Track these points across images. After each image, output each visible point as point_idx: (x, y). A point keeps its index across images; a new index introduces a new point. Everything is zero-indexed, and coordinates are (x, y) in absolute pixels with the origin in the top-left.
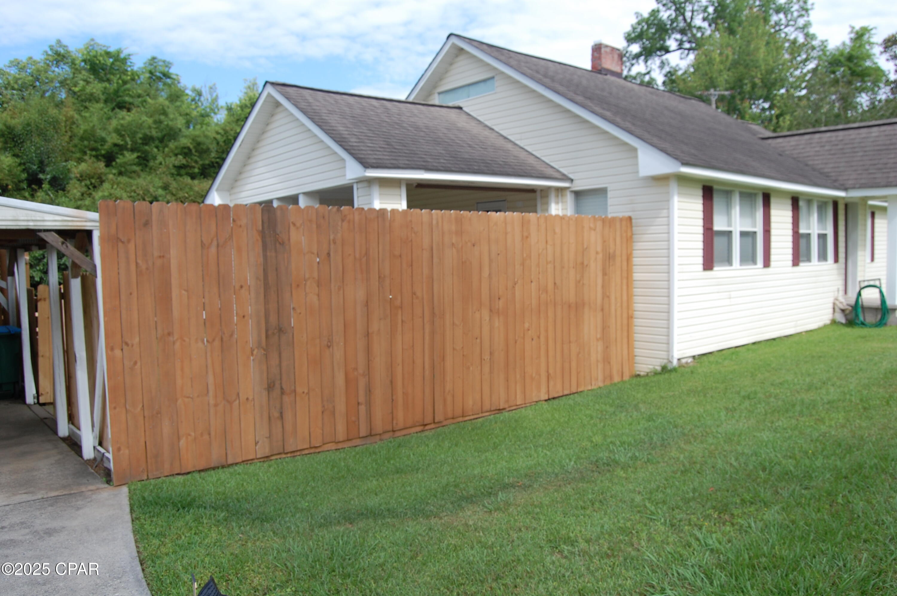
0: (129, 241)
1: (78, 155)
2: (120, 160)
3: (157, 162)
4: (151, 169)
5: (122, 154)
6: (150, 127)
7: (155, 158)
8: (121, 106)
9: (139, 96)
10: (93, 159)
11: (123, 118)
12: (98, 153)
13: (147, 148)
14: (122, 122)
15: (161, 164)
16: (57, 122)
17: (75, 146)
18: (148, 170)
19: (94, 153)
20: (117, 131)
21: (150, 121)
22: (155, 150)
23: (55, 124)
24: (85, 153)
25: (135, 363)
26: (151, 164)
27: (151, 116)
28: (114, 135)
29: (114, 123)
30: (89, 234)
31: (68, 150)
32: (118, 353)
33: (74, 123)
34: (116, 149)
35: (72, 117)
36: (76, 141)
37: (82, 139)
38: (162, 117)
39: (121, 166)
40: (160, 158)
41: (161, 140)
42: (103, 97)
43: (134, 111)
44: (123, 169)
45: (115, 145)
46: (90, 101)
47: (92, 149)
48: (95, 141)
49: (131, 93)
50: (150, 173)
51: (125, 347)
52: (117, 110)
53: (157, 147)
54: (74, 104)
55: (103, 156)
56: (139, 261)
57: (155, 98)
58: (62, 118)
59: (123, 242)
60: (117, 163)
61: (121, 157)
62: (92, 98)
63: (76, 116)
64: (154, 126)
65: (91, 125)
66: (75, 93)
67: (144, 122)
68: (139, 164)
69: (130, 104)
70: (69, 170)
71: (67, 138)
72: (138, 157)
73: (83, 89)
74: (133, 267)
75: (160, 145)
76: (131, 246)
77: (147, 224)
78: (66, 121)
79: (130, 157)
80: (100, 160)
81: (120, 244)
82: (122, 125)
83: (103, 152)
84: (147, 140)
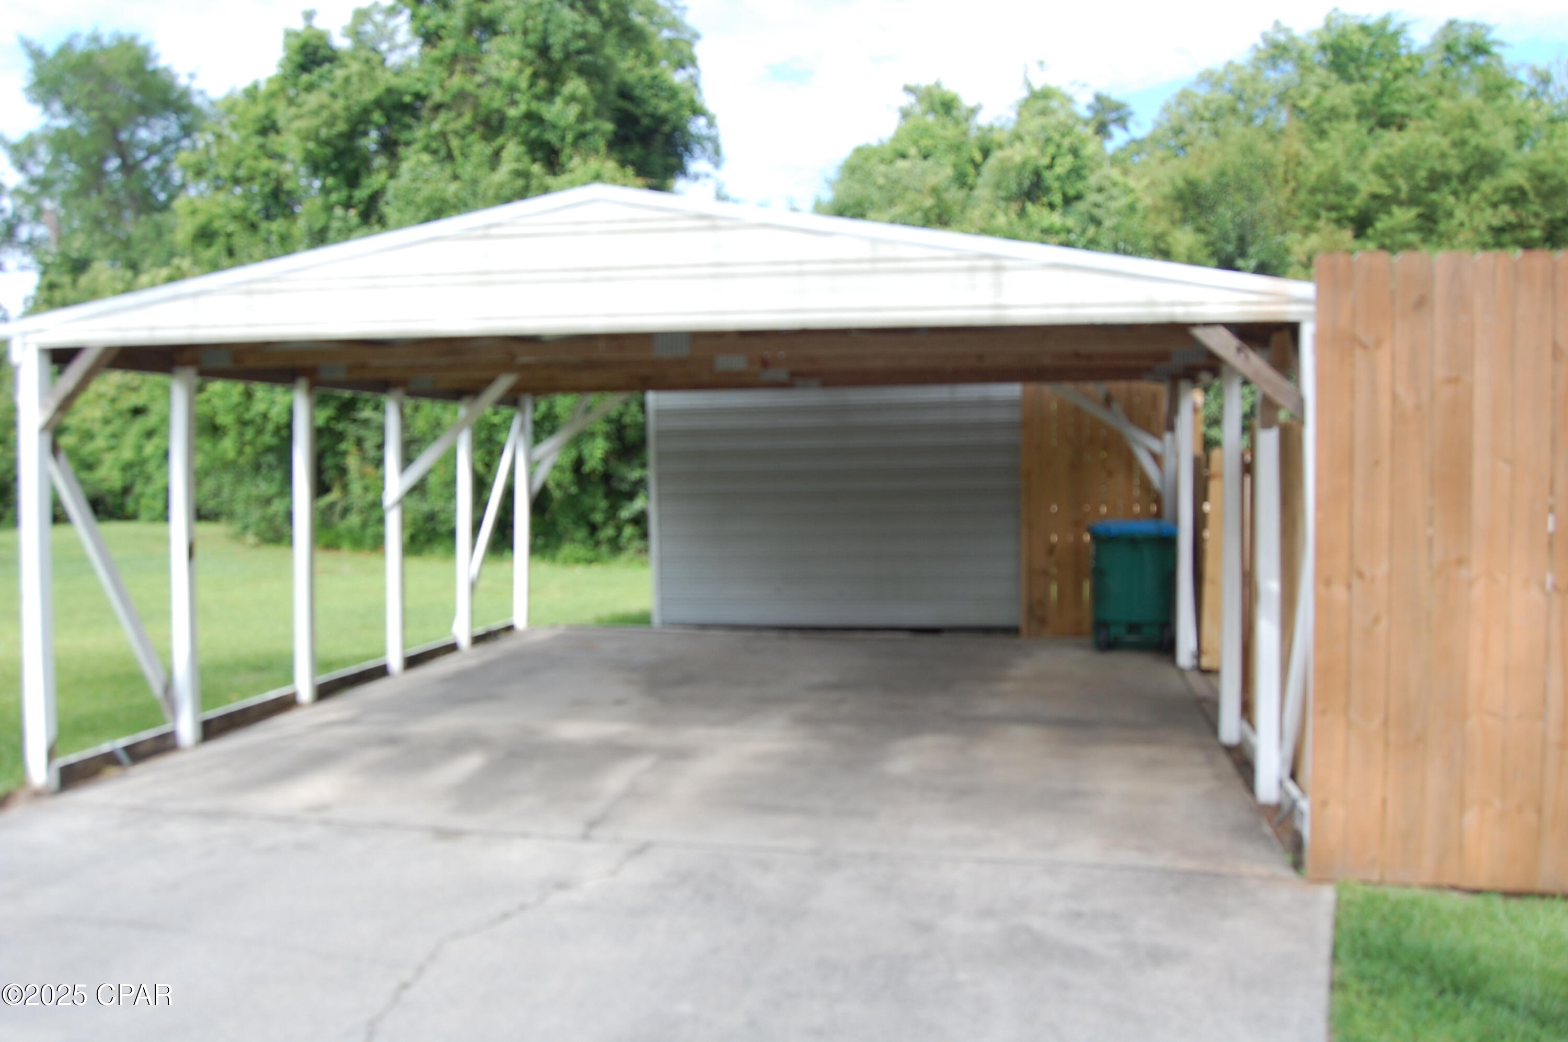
0: (1378, 343)
1: (1305, 221)
2: (1382, 223)
3: (1455, 222)
4: (1441, 236)
5: (1389, 213)
6: (1443, 156)
7: (1450, 215)
8: (1385, 123)
9: (1421, 99)
10: (1332, 226)
11: (1391, 144)
12: (1342, 214)
13: (1434, 196)
14: (1389, 150)
15: (1462, 224)
16: (1272, 166)
17: (1302, 206)
18: (1435, 238)
19: (1334, 215)
20: (1379, 170)
21: (1445, 143)
22: (1451, 199)
23: (1266, 169)
24: (1317, 217)
25: (1377, 620)
26: (1442, 227)
27: (1445, 134)
28: (1372, 178)
29: (1374, 155)
30: (1292, 330)
31: (1288, 213)
32: (1339, 592)
33: (1299, 164)
34: (1375, 204)
35: (1297, 155)
36: (1303, 196)
37: (1313, 191)
38: (1468, 133)
39: (1384, 234)
40: (1460, 214)
41: (1464, 178)
42: (1354, 110)
43: (1411, 125)
44: (1387, 241)
45: (1375, 197)
46: (1329, 119)
47: (1331, 208)
48: (1337, 193)
49: (1405, 95)
50: (1439, 245)
51: (1356, 582)
52: (1379, 131)
53: (1455, 193)
54: (1300, 130)
55: (1352, 220)
56: (1401, 390)
57: (1453, 97)
58: (1280, 158)
59: (1365, 347)
60: (1376, 230)
61: (1384, 217)
62: (1334, 114)
63: (1305, 152)
64: (1454, 152)
65: (1331, 163)
66: (1302, 111)
67: (1431, 146)
68: (1419, 229)
69: (1404, 116)
70: (1287, 251)
71: (1287, 192)
72: (1420, 216)
73: (1318, 102)
74: (1385, 403)
75: (1460, 188)
76: (1383, 356)
77: (1422, 303)
78: (1287, 163)
79: (1404, 216)
80: (1345, 227)
81: (1359, 352)
82: (1389, 157)
83: (1351, 212)
84: (1437, 180)
